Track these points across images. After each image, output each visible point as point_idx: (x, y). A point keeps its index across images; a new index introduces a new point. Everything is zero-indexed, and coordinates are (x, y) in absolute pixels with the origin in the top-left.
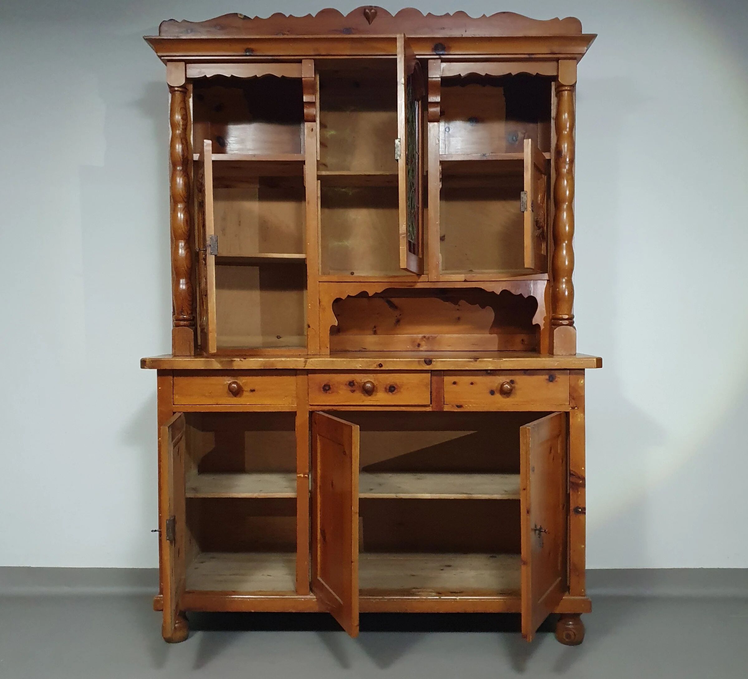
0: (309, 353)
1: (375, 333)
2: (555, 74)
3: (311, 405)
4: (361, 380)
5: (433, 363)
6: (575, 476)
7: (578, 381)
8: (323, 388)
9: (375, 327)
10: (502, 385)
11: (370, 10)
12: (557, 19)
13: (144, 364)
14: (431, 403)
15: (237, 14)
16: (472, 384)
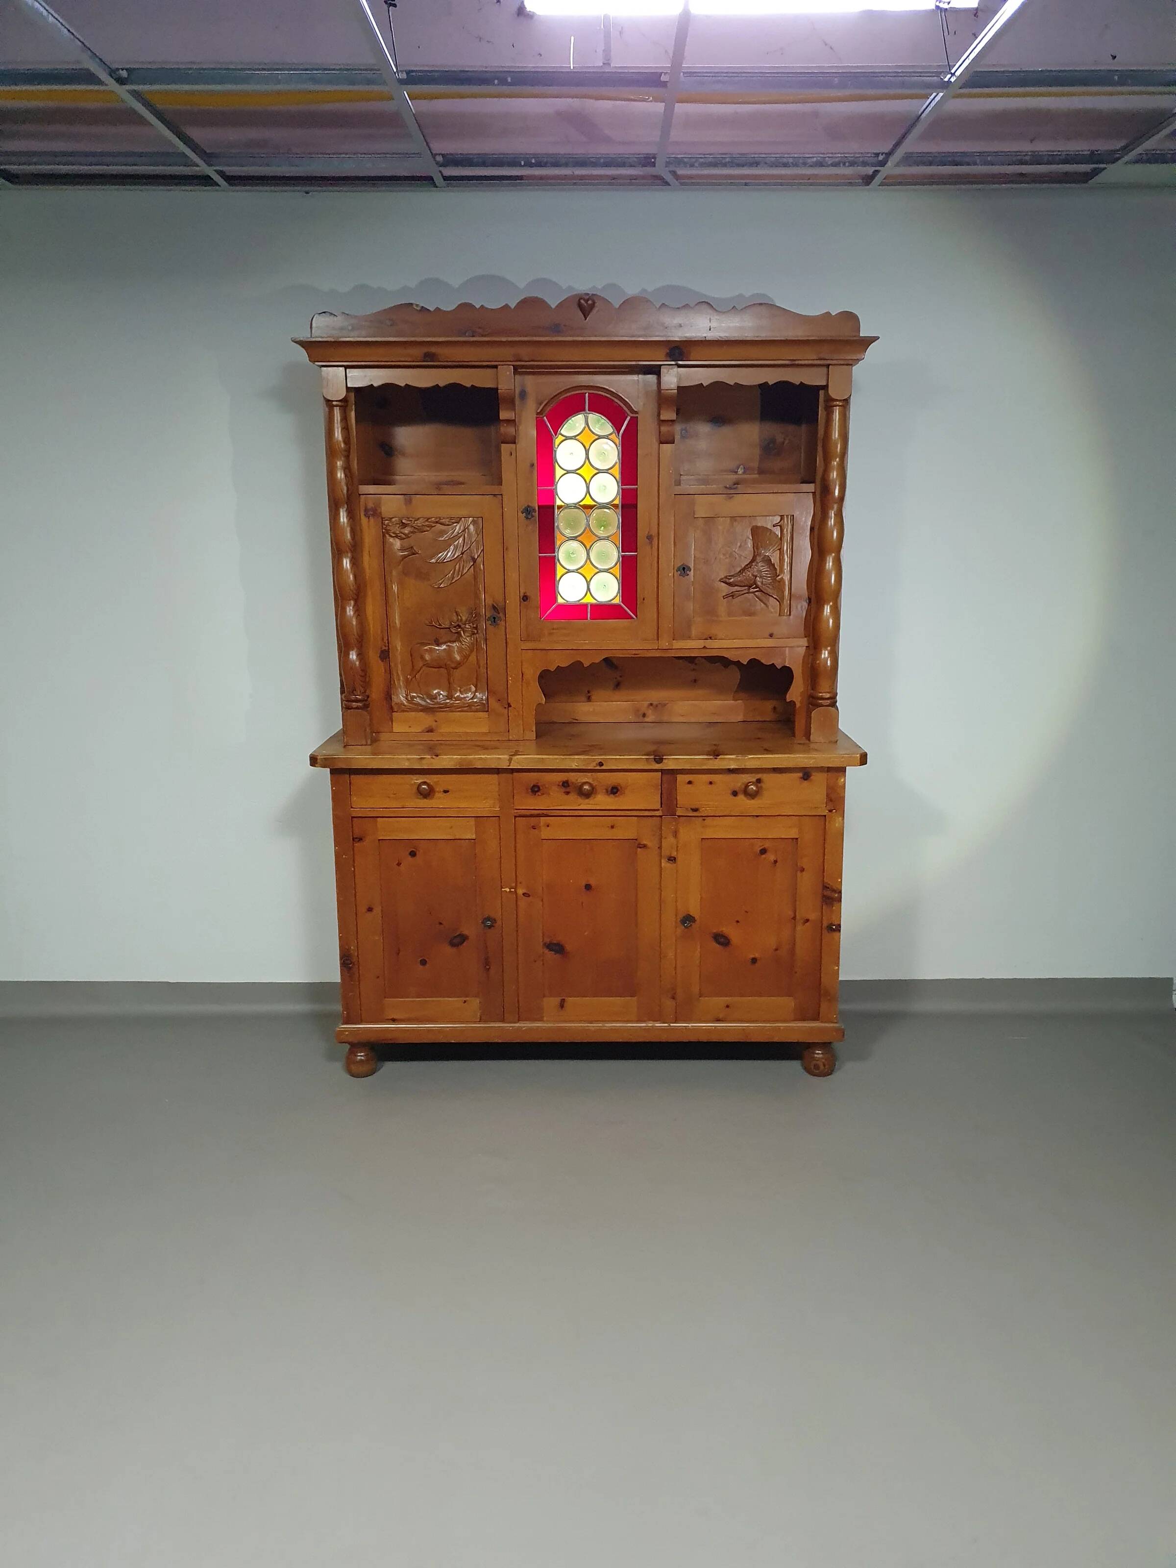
0: (511, 738)
1: (589, 699)
2: (824, 383)
3: (516, 809)
4: (577, 780)
5: (664, 761)
6: (829, 888)
7: (837, 779)
8: (531, 789)
9: (589, 692)
10: (747, 786)
11: (587, 301)
12: (828, 313)
13: (314, 761)
14: (661, 807)
15: (412, 304)
16: (711, 783)
